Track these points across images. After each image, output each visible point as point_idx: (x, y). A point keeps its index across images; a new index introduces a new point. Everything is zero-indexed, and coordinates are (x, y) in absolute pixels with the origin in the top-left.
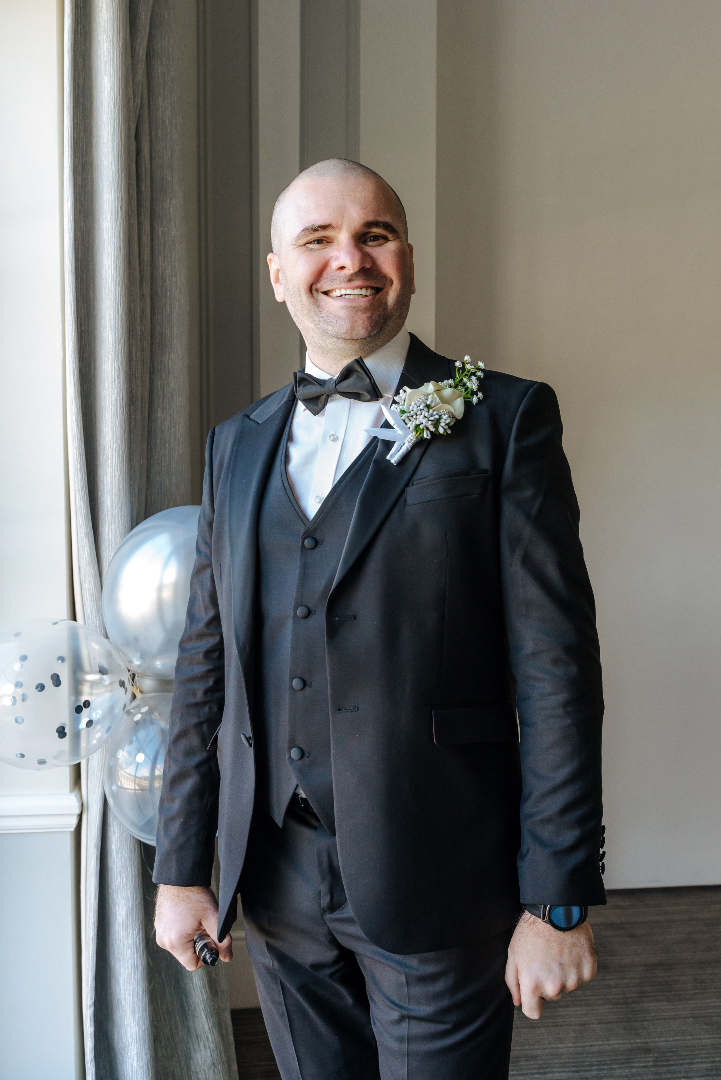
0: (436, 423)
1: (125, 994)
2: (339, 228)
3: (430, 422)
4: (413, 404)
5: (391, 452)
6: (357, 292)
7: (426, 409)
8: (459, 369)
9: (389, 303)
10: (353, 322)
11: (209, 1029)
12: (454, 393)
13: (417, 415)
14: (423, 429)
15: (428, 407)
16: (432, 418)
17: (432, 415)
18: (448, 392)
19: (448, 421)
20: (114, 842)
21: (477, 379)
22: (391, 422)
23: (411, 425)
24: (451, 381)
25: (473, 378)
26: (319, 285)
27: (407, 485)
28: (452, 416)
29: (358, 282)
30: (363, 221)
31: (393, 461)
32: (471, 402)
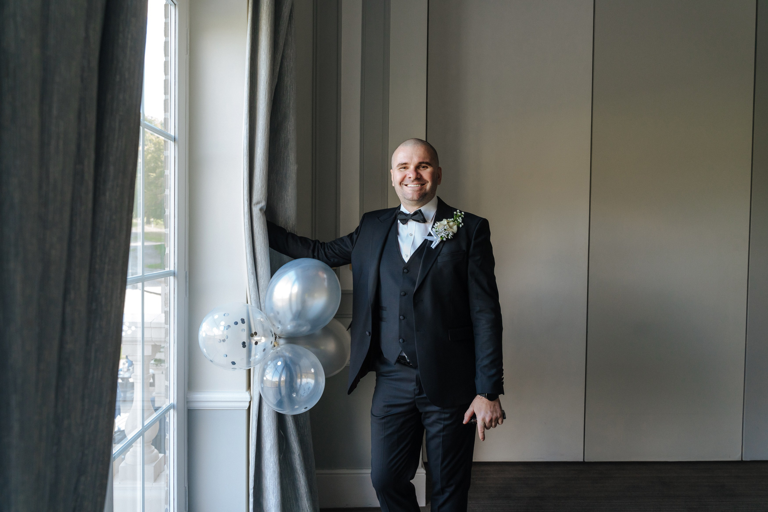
0: (448, 235)
1: (269, 484)
2: (410, 164)
3: (446, 235)
4: (440, 229)
5: (432, 245)
6: (415, 185)
7: (444, 231)
8: (455, 214)
9: (427, 189)
10: (413, 195)
11: (308, 506)
12: (454, 224)
13: (441, 232)
14: (443, 237)
15: (445, 230)
16: (446, 234)
17: (446, 233)
18: (451, 224)
19: (452, 234)
20: (265, 414)
21: (462, 218)
22: (433, 234)
23: (439, 236)
24: (452, 219)
25: (460, 218)
26: (403, 183)
27: (438, 256)
28: (453, 232)
29: (415, 183)
30: (418, 162)
31: (433, 248)
32: (459, 227)
